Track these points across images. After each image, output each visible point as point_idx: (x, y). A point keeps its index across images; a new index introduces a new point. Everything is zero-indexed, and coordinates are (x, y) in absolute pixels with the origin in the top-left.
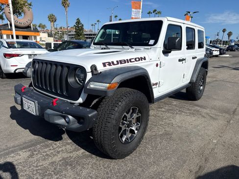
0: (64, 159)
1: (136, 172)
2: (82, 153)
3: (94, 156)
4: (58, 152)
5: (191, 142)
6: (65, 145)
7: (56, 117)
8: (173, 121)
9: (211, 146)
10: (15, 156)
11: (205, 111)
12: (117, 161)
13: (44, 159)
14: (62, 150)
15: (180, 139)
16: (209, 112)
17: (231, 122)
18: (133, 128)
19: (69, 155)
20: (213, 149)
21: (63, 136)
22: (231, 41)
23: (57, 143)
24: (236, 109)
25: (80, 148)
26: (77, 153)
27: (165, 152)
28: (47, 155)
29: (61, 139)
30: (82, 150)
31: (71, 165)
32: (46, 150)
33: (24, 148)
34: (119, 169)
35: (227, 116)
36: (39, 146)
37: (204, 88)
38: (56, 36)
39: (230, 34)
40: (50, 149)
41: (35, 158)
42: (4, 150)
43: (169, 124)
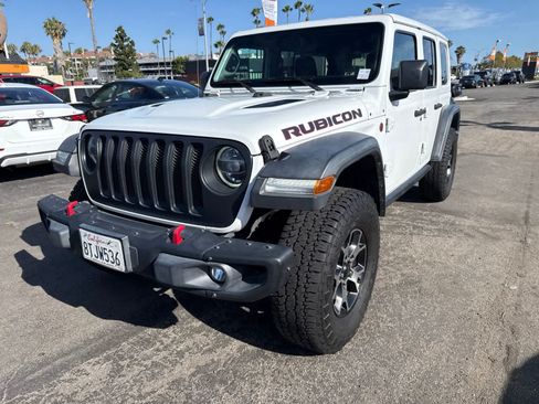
0: (199, 370)
1: (378, 379)
2: (239, 350)
3: (267, 353)
4: (181, 354)
5: (468, 295)
6: (190, 336)
7: (188, 272)
8: (410, 252)
9: (511, 299)
10: (74, 377)
11: (468, 222)
12: (325, 357)
13: (153, 376)
14: (188, 349)
15: (442, 290)
16: (475, 224)
17: (529, 241)
18: (354, 279)
19: (207, 358)
20: (517, 306)
21: (175, 312)
22: (463, 65)
23: (170, 331)
24: (527, 213)
25: (227, 337)
26: (227, 349)
27: (423, 325)
28: (155, 364)
29: (174, 321)
30: (236, 341)
31: (223, 382)
32: (148, 352)
33: (90, 355)
34: (339, 376)
35: (516, 229)
36: (125, 345)
37: (453, 173)
38: (68, 72)
39: (460, 52)
40: (158, 350)
41: (129, 375)
42: (41, 365)
43: (404, 259)
